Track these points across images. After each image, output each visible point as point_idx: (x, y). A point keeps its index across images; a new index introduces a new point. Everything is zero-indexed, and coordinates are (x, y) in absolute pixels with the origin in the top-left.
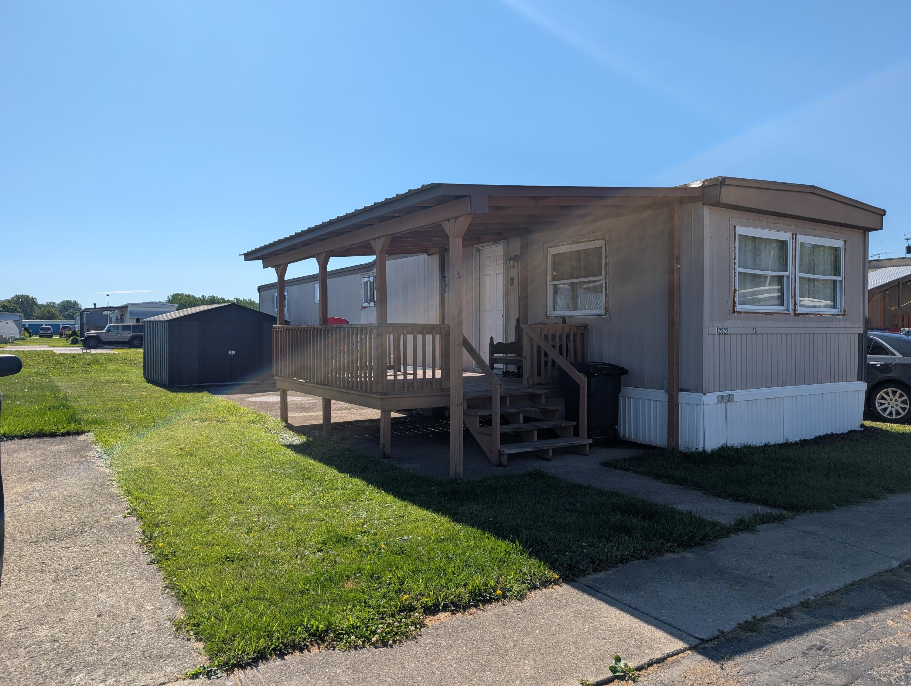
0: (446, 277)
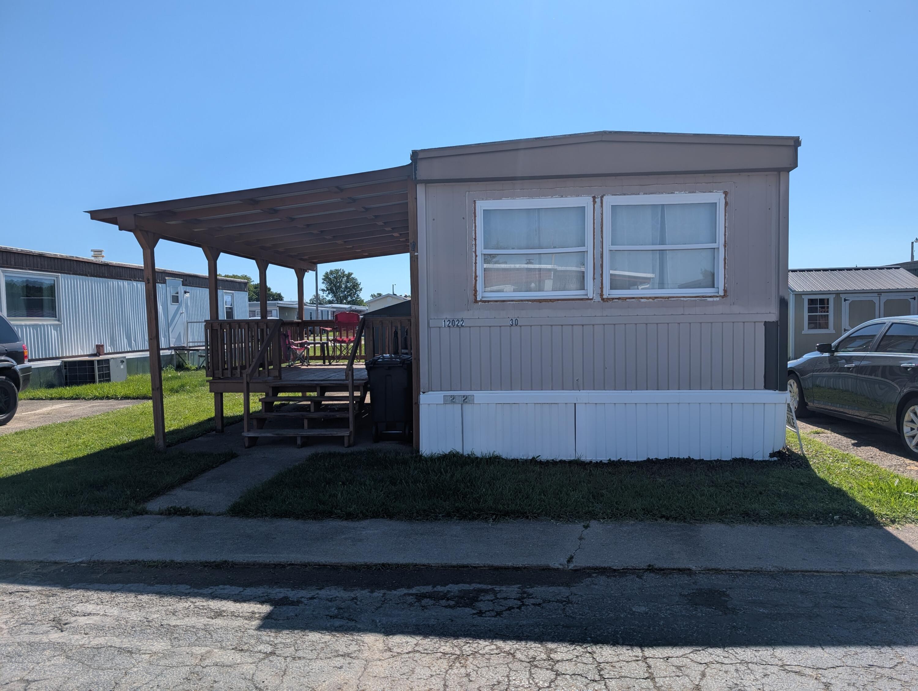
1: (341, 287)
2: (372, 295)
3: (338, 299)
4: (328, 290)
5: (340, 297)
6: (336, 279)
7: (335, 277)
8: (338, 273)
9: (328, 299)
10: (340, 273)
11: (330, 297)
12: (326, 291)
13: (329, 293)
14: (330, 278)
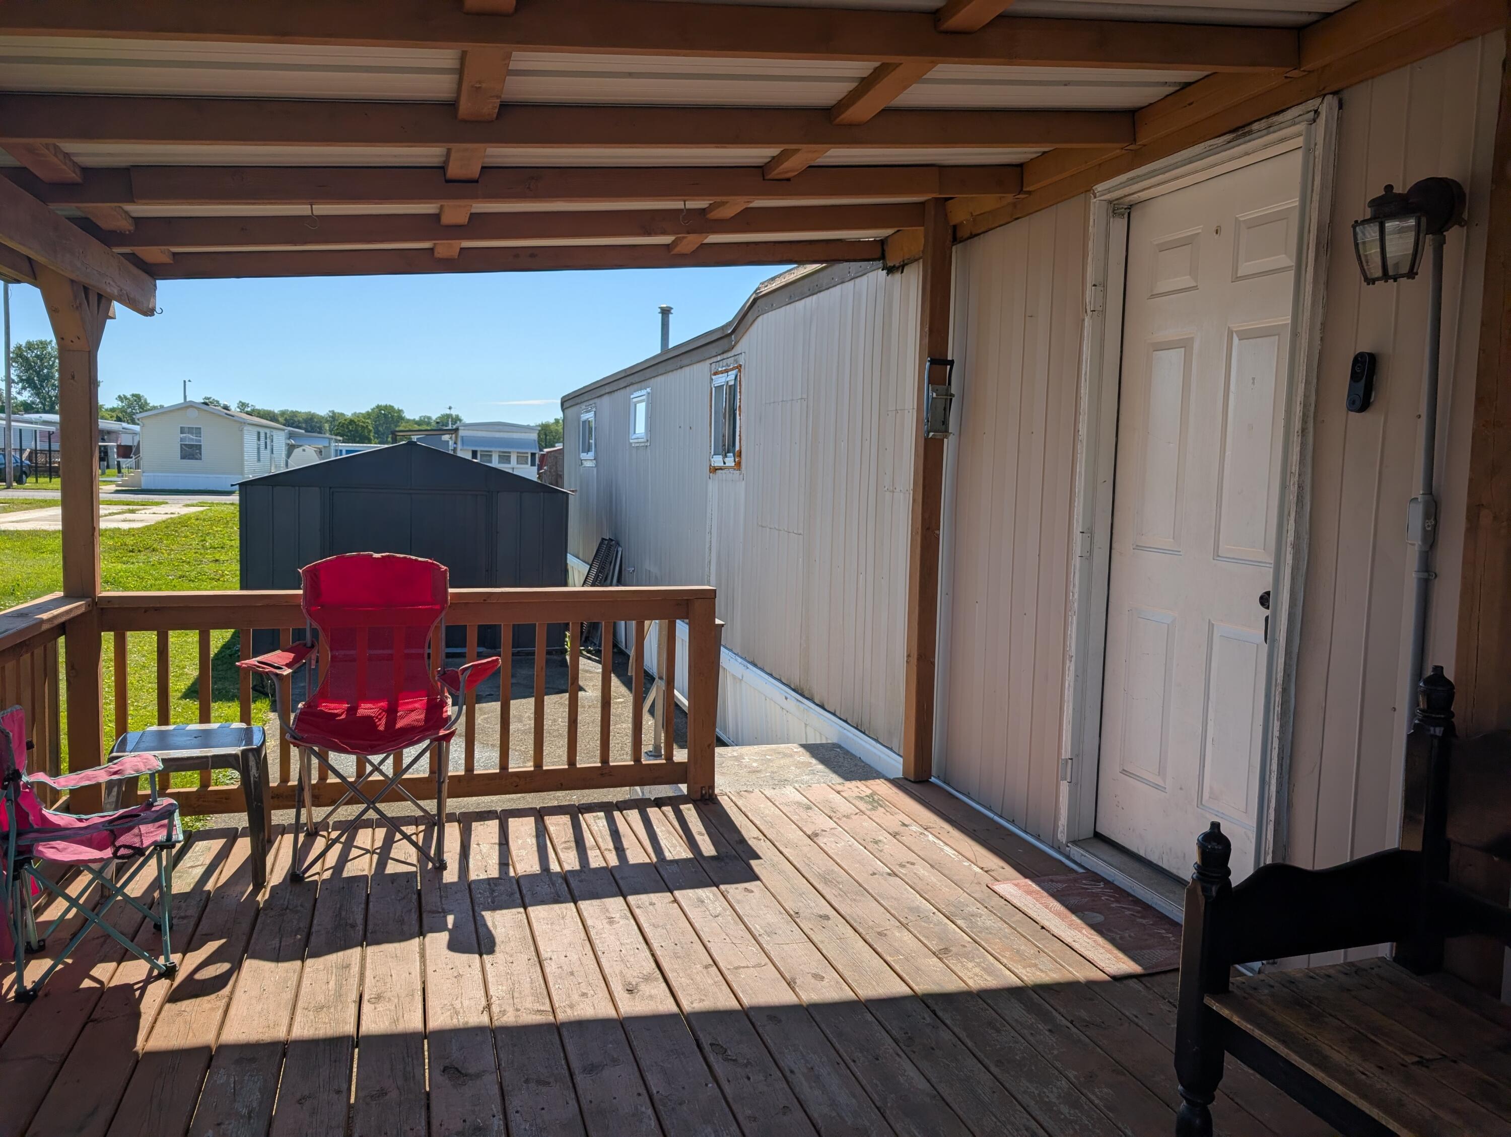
0: (951, 363)
1: (52, 377)
2: (119, 397)
3: (45, 399)
4: (22, 380)
5: (50, 397)
6: (41, 360)
7: (37, 356)
8: (45, 348)
9: (20, 398)
10: (49, 349)
11: (26, 396)
12: (17, 383)
13: (24, 388)
14: (27, 359)
